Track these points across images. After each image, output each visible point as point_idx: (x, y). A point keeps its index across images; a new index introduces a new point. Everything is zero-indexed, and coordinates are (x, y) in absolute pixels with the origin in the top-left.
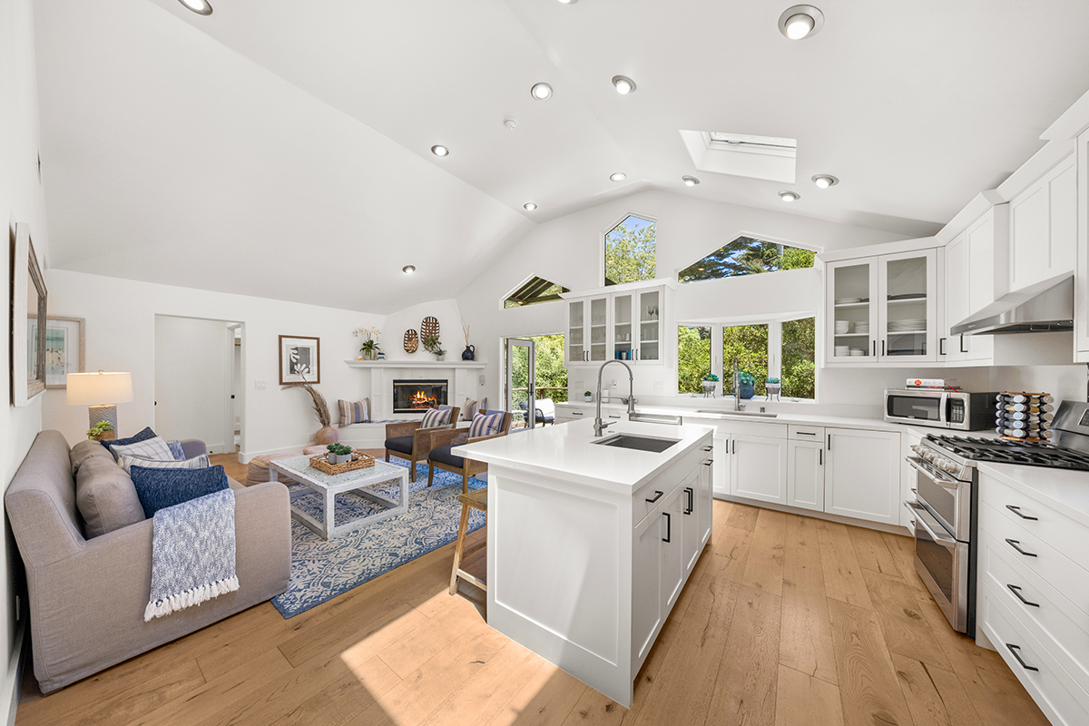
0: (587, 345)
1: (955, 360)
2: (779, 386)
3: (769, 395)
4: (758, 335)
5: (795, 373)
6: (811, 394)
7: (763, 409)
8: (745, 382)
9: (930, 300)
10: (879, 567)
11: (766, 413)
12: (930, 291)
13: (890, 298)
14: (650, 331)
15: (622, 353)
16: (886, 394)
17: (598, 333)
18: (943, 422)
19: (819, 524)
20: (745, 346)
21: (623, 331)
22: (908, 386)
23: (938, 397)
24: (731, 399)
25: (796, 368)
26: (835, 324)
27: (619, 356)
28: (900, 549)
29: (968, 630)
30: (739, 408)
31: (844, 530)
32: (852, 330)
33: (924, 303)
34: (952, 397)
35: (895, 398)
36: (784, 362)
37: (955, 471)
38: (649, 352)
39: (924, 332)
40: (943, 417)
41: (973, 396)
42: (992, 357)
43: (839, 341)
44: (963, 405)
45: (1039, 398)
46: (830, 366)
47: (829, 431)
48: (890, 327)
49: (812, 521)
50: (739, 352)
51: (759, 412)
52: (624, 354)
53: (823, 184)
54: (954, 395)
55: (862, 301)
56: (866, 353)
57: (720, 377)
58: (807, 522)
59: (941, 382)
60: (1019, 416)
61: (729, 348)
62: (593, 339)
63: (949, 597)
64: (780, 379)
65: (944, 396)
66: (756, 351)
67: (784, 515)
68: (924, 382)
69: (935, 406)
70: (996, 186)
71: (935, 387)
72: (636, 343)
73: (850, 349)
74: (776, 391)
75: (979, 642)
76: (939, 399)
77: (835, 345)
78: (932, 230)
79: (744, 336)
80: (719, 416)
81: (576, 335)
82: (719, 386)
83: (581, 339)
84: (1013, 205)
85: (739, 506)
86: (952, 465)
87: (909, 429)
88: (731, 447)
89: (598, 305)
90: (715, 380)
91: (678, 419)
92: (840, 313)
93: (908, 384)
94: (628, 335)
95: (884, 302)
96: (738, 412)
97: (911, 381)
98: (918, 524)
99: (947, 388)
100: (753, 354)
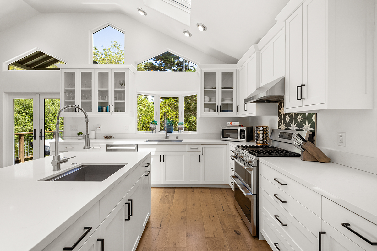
0: (78, 101)
1: (243, 114)
2: (183, 126)
3: (179, 130)
4: (176, 105)
5: (189, 121)
6: (195, 130)
7: (177, 138)
8: (169, 124)
9: (234, 90)
10: (223, 208)
11: (178, 139)
12: (234, 87)
13: (222, 88)
14: (120, 95)
15: (103, 107)
16: (221, 128)
17: (86, 94)
18: (239, 139)
19: (199, 190)
20: (171, 109)
21: (103, 94)
22: (228, 125)
23: (237, 129)
24: (163, 133)
25: (189, 119)
26: (204, 97)
27: (100, 109)
28: (228, 195)
29: (256, 234)
30: (167, 137)
31: (208, 190)
32: (210, 101)
33: (232, 92)
34: (242, 129)
35: (224, 130)
36: (185, 116)
37: (251, 162)
38: (120, 108)
39: (232, 103)
40: (239, 137)
41: (247, 128)
42: (255, 112)
43: (206, 105)
44: (245, 132)
45: (266, 128)
46: (203, 116)
47: (203, 146)
48: (223, 100)
49: (197, 189)
50: (168, 112)
51: (175, 139)
52: (104, 109)
53: (201, 28)
54: (243, 128)
55: (213, 88)
56: (215, 111)
57: (159, 122)
58: (195, 190)
59: (237, 123)
60: (261, 135)
61: (164, 109)
62: (83, 98)
63: (250, 220)
64: (183, 123)
65: (239, 128)
66: (175, 112)
67: (186, 189)
68: (233, 123)
69: (236, 132)
70: (257, 43)
71: (235, 125)
72: (112, 101)
73: (209, 109)
74: (181, 129)
75: (260, 238)
76: (238, 130)
77: (204, 107)
78: (235, 61)
79: (170, 105)
80: (156, 143)
81: (70, 94)
82: (158, 127)
83: (74, 98)
84: (261, 52)
85: (166, 189)
86: (250, 159)
87: (230, 143)
88: (162, 159)
89: (86, 76)
90: (156, 124)
91: (136, 146)
92: (206, 93)
93: (228, 124)
94: (107, 96)
95: (221, 90)
96: (166, 139)
97: (229, 123)
98: (235, 185)
99: (240, 126)
100: (174, 113)
